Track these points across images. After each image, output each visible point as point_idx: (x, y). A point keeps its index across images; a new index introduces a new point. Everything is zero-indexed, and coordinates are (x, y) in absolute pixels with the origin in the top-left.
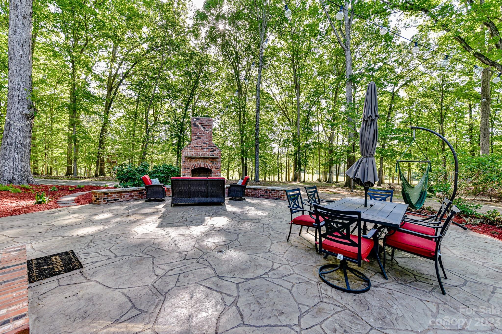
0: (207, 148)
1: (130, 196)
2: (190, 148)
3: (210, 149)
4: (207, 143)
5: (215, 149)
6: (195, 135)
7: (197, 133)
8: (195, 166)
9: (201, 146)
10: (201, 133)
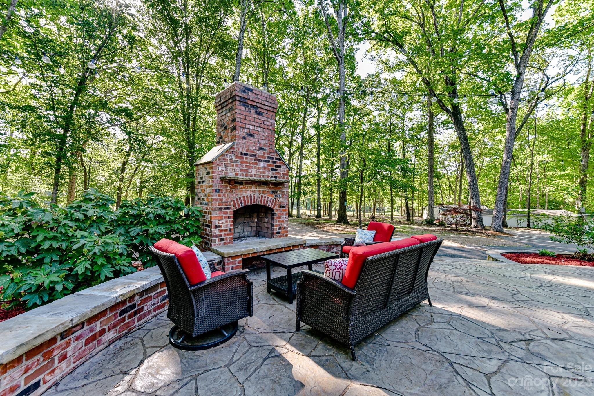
0: (265, 161)
1: (87, 342)
2: (233, 157)
3: (271, 163)
4: (265, 150)
5: (279, 164)
6: (243, 128)
7: (246, 122)
8: (243, 202)
9: (255, 156)
10: (254, 124)
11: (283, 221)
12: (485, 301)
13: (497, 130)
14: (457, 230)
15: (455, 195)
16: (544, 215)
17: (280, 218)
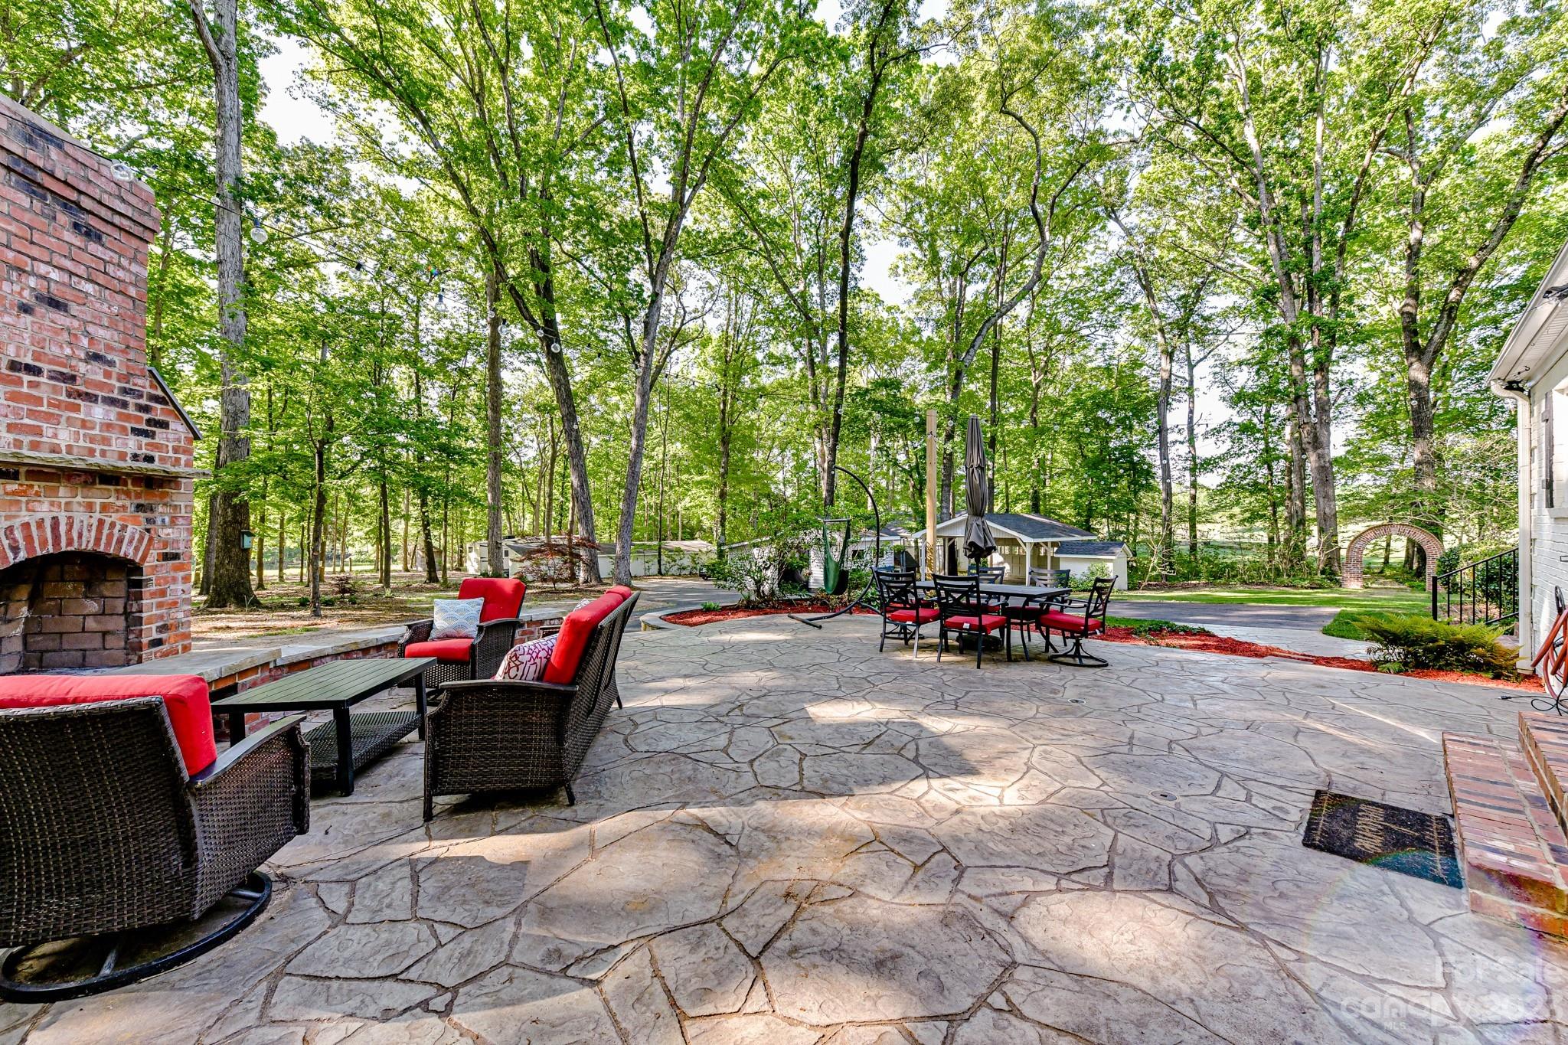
0: (112, 402)
3: (131, 410)
4: (111, 363)
5: (159, 417)
6: (21, 270)
7: (35, 252)
8: (22, 544)
9: (73, 379)
10: (68, 264)
11: (175, 604)
12: (679, 682)
13: (613, 385)
14: (556, 592)
15: (536, 514)
16: (679, 550)
17: (163, 593)
